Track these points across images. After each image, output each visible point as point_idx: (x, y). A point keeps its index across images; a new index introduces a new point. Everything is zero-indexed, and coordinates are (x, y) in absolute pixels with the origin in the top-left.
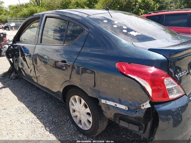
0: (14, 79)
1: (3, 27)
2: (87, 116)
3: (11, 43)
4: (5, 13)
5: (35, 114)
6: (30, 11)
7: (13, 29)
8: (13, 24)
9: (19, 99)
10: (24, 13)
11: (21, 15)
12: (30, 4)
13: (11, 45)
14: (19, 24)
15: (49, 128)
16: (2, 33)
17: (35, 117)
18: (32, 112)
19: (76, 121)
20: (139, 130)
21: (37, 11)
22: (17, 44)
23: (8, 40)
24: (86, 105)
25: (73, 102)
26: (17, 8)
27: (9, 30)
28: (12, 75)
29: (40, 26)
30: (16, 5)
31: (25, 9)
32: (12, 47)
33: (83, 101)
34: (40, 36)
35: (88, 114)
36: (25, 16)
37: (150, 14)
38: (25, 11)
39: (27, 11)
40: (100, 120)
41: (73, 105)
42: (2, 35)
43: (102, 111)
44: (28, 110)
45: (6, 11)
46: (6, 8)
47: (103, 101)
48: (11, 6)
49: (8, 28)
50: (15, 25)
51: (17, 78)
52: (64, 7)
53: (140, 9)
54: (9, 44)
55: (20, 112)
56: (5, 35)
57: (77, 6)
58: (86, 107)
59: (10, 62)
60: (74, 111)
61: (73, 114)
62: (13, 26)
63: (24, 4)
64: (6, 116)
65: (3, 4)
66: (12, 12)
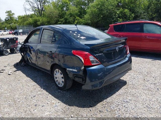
0: (23, 66)
1: (13, 33)
2: (62, 79)
3: (23, 43)
4: (15, 22)
5: (36, 82)
6: (34, 20)
7: (21, 34)
8: (21, 31)
9: (27, 76)
10: (29, 22)
11: (27, 23)
12: (34, 15)
13: (23, 45)
14: (25, 31)
15: (43, 87)
16: (15, 38)
17: (36, 84)
18: (34, 81)
19: (57, 83)
20: (83, 81)
21: (39, 20)
22: (26, 44)
23: (19, 42)
24: (61, 73)
25: (56, 72)
26: (24, 18)
27: (18, 35)
28: (23, 63)
29: (40, 34)
30: (24, 15)
31: (30, 19)
32: (23, 46)
33: (60, 71)
34: (40, 39)
35: (62, 78)
36: (30, 24)
37: (116, 23)
38: (31, 20)
39: (32, 20)
40: (68, 79)
41: (56, 75)
42: (15, 39)
43: (68, 74)
44: (32, 81)
45: (16, 20)
46: (16, 18)
47: (68, 69)
48: (20, 17)
49: (17, 33)
50: (22, 31)
51: (25, 66)
52: (60, 17)
53: (118, 19)
54: (22, 44)
55: (27, 81)
56: (17, 39)
57: (70, 16)
58: (61, 74)
59: (22, 55)
60: (56, 78)
61: (56, 80)
62: (21, 32)
63: (30, 15)
64: (20, 83)
65: (14, 15)
66: (20, 21)
